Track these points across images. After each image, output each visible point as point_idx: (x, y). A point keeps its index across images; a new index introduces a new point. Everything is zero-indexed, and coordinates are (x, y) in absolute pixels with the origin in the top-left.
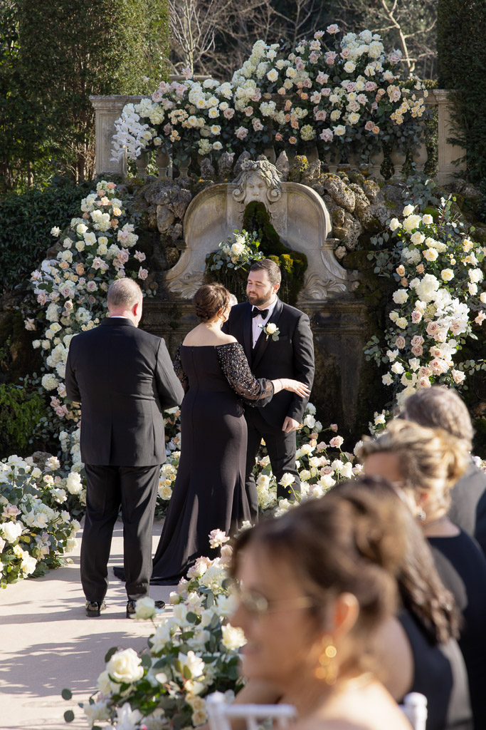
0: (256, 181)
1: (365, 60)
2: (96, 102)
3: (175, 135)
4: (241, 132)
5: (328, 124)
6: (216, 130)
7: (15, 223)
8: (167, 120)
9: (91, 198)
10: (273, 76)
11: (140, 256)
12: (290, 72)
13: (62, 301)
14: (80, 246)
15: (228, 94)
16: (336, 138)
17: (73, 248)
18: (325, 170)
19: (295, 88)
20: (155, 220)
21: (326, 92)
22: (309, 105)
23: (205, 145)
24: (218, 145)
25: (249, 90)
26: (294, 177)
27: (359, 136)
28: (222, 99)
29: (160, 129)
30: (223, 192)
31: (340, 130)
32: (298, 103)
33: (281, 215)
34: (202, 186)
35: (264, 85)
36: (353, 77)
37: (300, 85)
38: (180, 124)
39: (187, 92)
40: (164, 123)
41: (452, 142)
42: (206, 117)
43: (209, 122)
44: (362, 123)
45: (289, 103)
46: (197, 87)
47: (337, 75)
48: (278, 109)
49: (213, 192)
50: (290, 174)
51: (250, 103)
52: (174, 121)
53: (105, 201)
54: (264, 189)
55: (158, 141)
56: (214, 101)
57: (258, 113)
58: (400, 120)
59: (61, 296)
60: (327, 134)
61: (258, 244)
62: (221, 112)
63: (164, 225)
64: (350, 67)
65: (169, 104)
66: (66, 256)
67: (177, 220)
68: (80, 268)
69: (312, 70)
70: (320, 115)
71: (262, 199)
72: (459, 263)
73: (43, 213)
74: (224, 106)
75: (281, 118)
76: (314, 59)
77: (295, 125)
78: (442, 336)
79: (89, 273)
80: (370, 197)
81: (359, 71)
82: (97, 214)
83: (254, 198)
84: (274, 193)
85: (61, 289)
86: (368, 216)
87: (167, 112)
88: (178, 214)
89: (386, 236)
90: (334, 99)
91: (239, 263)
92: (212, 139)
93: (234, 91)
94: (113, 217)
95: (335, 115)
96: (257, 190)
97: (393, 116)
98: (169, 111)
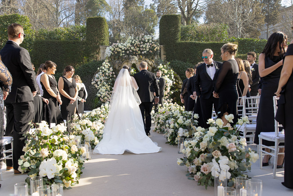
0: (134, 60)
1: (149, 40)
2: (101, 47)
3: (116, 53)
4: (128, 52)
5: (143, 51)
6: (124, 52)
7: (88, 68)
8: (114, 50)
9: (104, 63)
10: (133, 42)
11: (114, 73)
12: (136, 42)
13: (101, 81)
14: (103, 71)
15: (125, 45)
16: (145, 53)
17: (102, 72)
18: (145, 58)
19: (137, 44)
20: (115, 67)
21: (142, 45)
22: (139, 47)
23: (121, 54)
24: (124, 54)
25: (129, 45)
26: (140, 59)
27: (148, 53)
28: (124, 46)
29: (113, 52)
30: (128, 62)
31: (145, 52)
32: (138, 47)
33: (138, 66)
34: (124, 61)
35: (132, 44)
36: (147, 43)
37: (138, 44)
38: (117, 50)
39: (118, 45)
40: (114, 51)
41: (164, 54)
42: (122, 49)
43: (122, 50)
44: (149, 51)
45: (136, 47)
46: (119, 44)
47: (144, 42)
48: (134, 48)
49: (126, 62)
50: (139, 59)
51: (129, 47)
52: (116, 50)
53: (107, 63)
54: (135, 61)
55: (113, 54)
56: (123, 46)
57: (130, 49)
58: (156, 50)
59: (101, 80)
60: (143, 53)
61: (135, 71)
62: (124, 48)
63: (117, 68)
64: (146, 41)
65: (115, 47)
66: (101, 73)
67: (119, 67)
68: (103, 75)
69: (140, 41)
70: (142, 49)
71: (135, 63)
72: (170, 74)
73: (93, 66)
74: (125, 47)
75: (135, 50)
76: (140, 39)
77: (137, 51)
78: (169, 86)
79: (105, 76)
80: (153, 63)
81: (148, 42)
82: (106, 66)
83: (134, 63)
84: (137, 62)
85: (101, 78)
86: (153, 66)
87: (114, 49)
88: (120, 66)
89: (157, 69)
90: (144, 46)
91: (132, 74)
92: (123, 53)
93: (126, 45)
94: (108, 66)
95: (144, 49)
96: (134, 61)
97: (154, 50)
98: (115, 48)
